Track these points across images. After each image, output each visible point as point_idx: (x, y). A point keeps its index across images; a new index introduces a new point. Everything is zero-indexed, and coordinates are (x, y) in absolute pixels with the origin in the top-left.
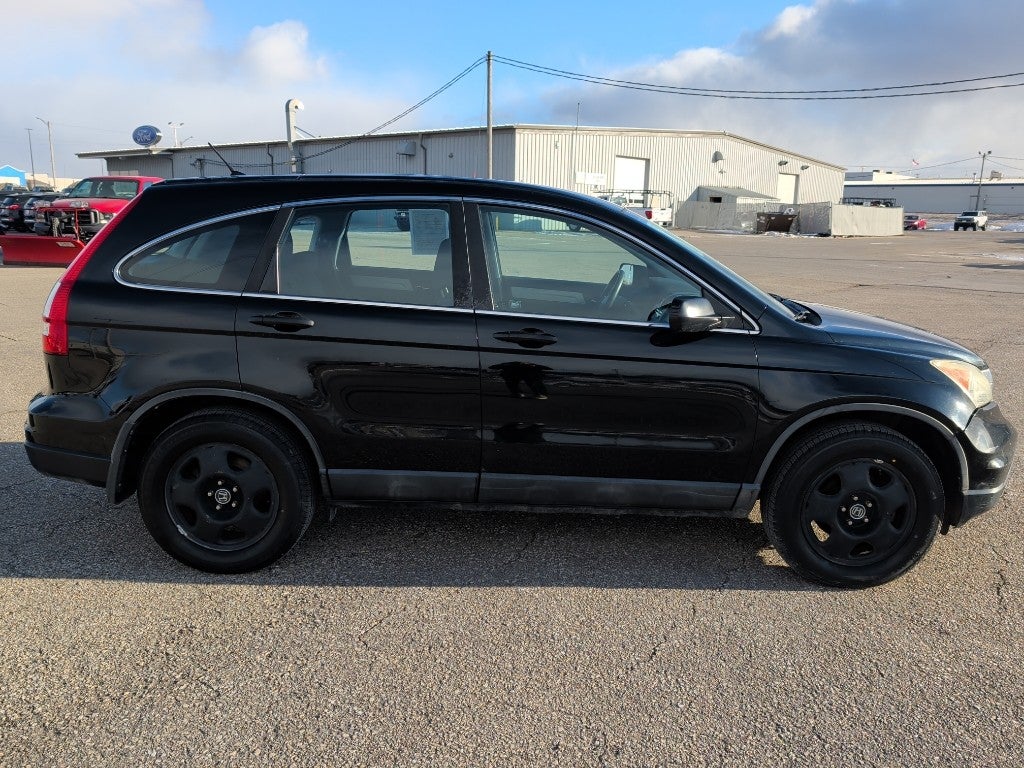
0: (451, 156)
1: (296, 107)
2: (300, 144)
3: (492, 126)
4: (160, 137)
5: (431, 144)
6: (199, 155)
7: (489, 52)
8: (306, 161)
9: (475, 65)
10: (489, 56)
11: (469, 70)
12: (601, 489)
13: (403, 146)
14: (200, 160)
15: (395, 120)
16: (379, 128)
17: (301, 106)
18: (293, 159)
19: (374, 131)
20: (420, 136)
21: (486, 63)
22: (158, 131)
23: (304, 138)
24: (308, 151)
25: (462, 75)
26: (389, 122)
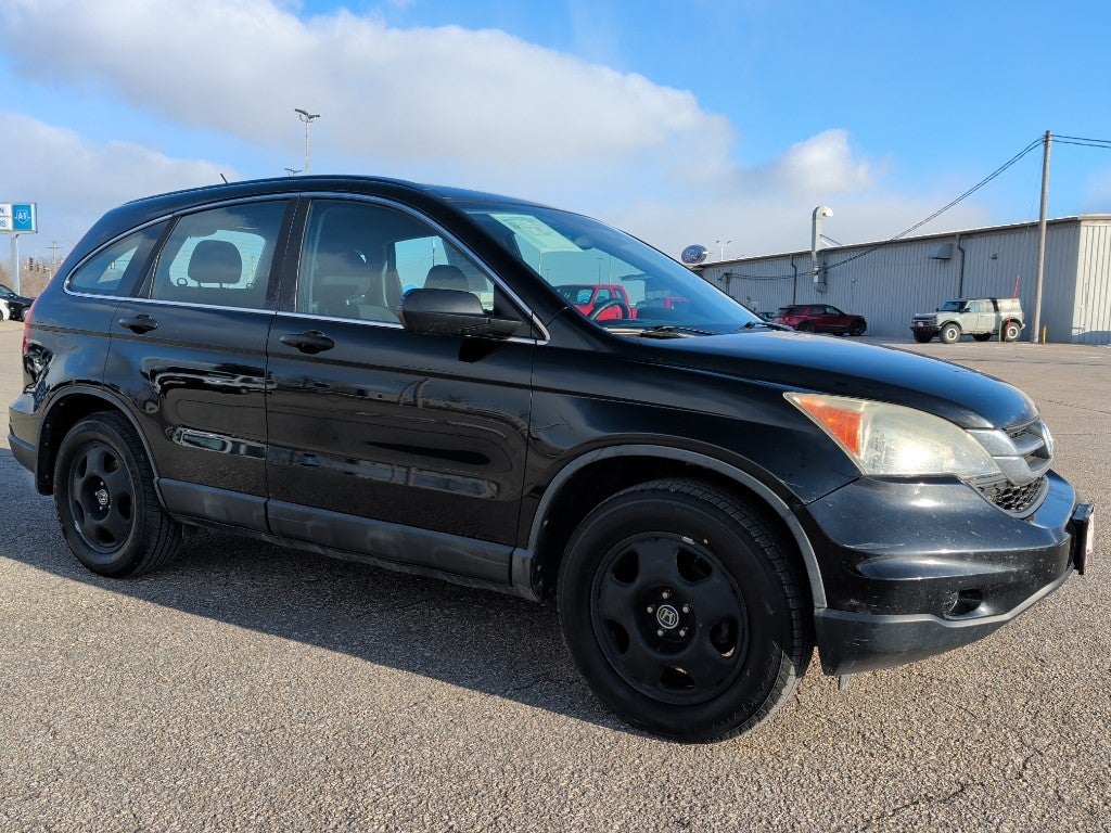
0: (995, 258)
1: (824, 214)
2: (824, 253)
3: (1047, 218)
4: (705, 256)
5: (970, 245)
6: (727, 270)
7: (1047, 132)
8: (829, 270)
9: (1029, 149)
10: (1047, 137)
11: (1021, 155)
12: (371, 534)
13: (935, 249)
14: (726, 274)
15: (927, 220)
16: (909, 231)
17: (829, 213)
18: (816, 269)
19: (903, 234)
20: (958, 237)
21: (1042, 146)
22: (705, 250)
23: (830, 246)
24: (833, 260)
25: (1011, 162)
26: (921, 224)
